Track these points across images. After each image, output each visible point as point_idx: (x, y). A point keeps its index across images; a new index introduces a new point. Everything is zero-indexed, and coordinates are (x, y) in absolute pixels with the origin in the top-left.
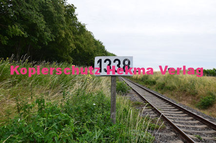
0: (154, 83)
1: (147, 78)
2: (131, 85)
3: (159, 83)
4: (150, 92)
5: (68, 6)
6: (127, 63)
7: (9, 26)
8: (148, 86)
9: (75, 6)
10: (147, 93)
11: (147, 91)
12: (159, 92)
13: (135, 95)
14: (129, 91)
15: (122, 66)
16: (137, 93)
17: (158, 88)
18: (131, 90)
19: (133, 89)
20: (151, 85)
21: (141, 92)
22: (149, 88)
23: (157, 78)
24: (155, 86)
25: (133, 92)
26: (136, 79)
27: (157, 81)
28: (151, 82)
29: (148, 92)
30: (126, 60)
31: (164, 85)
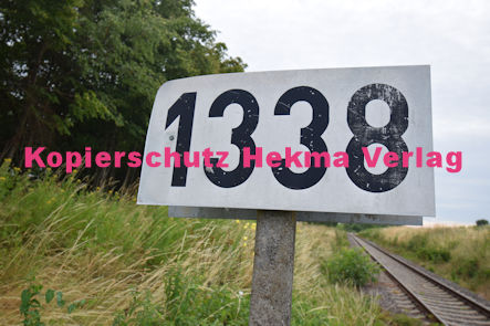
0: (445, 257)
1: (423, 244)
2: (383, 260)
3: (461, 260)
4: (437, 284)
5: (227, 62)
6: (378, 114)
7: (77, 96)
8: (429, 265)
9: (244, 62)
10: (427, 286)
11: (427, 278)
12: (464, 284)
13: (394, 290)
14: (375, 276)
15: (337, 136)
16: (400, 286)
17: (459, 273)
18: (383, 275)
19: (387, 273)
20: (435, 263)
21: (410, 281)
22: (431, 270)
23: (453, 245)
24: (448, 265)
25: (388, 281)
26: (394, 244)
27: (452, 253)
28: (436, 254)
29: (429, 284)
30: (374, 91)
31: (475, 264)
